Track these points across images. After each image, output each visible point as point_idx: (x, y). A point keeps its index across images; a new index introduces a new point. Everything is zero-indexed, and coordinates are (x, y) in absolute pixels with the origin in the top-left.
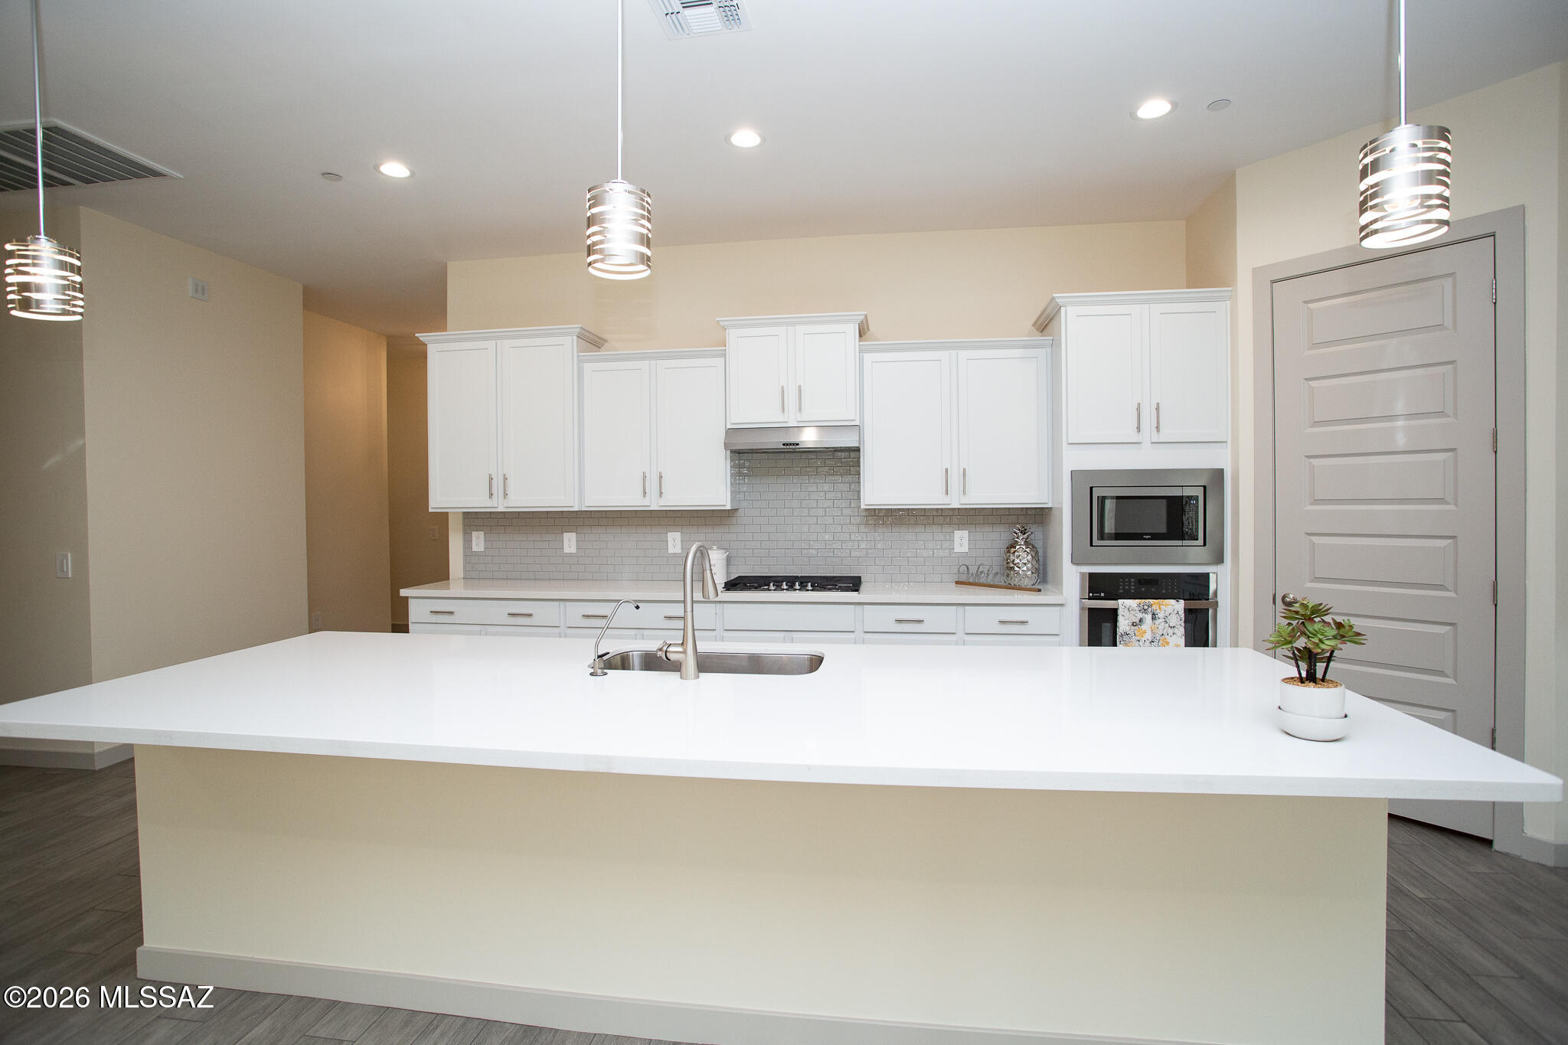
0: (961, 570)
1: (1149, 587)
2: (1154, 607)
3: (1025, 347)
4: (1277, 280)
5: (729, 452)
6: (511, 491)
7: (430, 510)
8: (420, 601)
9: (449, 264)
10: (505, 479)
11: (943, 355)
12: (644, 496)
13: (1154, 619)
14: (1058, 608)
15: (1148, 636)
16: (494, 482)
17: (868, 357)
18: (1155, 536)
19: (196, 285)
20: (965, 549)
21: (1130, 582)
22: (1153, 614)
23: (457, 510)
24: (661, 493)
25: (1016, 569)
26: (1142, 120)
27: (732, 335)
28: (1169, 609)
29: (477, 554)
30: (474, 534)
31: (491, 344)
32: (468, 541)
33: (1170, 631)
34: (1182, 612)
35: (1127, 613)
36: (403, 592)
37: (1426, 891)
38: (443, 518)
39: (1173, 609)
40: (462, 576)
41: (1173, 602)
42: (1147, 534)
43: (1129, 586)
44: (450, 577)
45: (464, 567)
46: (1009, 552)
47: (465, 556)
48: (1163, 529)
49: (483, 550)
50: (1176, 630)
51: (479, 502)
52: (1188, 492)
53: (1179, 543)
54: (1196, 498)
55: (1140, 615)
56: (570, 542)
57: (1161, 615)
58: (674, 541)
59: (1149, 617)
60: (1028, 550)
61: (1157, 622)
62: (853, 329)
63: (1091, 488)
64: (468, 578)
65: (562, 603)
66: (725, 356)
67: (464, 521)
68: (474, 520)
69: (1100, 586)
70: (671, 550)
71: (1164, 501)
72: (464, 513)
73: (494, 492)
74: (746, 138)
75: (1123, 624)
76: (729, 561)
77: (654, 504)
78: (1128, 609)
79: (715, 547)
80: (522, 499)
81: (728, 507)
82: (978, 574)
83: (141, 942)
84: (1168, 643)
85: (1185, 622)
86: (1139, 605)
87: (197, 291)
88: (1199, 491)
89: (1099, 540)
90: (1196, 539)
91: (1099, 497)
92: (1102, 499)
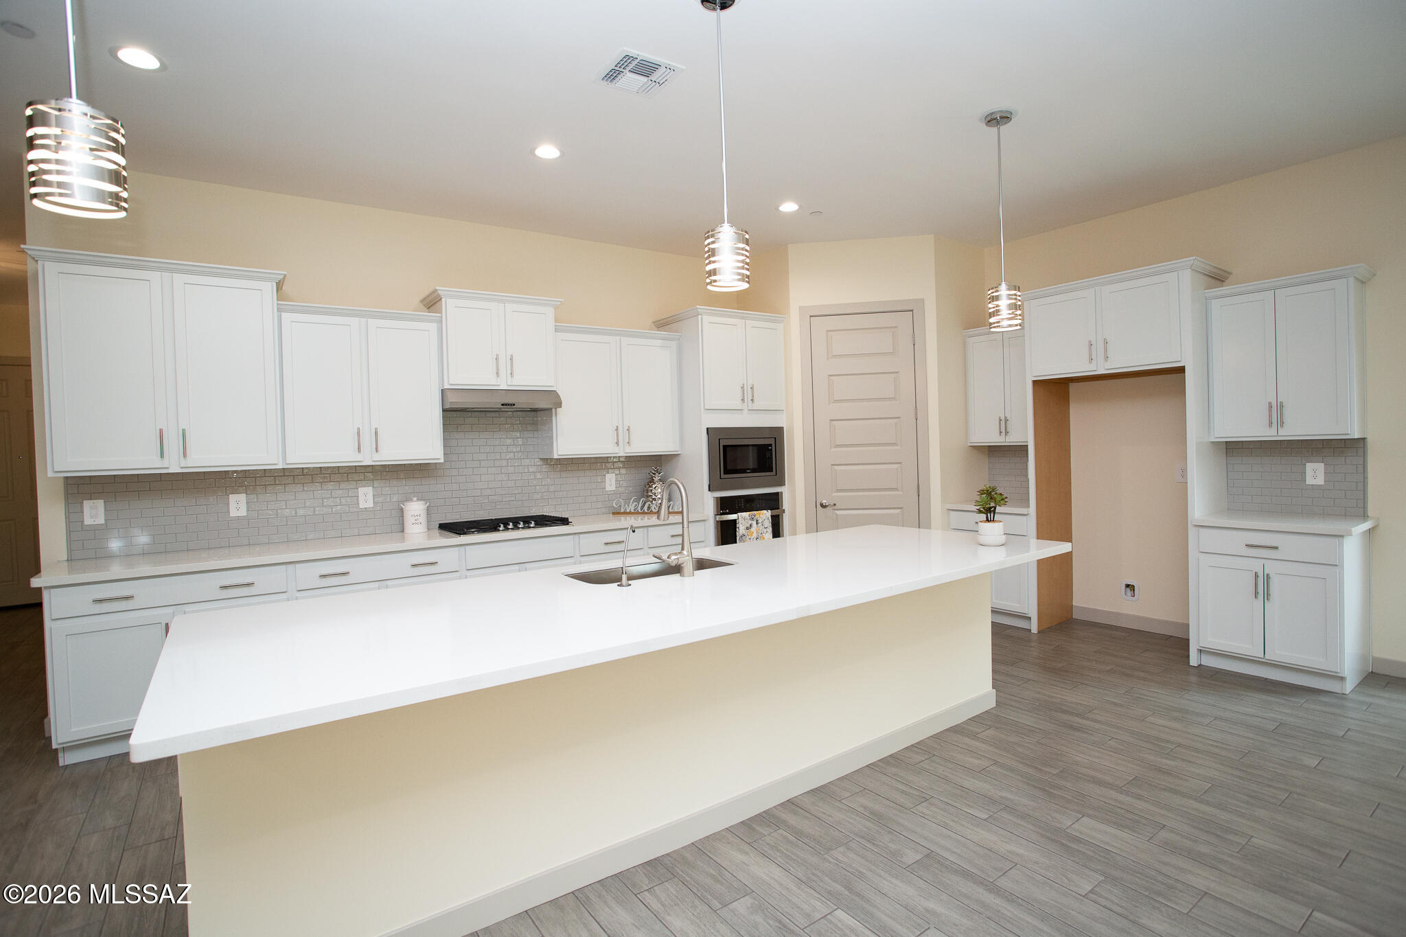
1: (749, 504)
2: (756, 516)
11: (612, 339)
12: (360, 452)
13: (757, 524)
14: (702, 523)
15: (755, 535)
18: (754, 471)
21: (741, 501)
22: (757, 521)
24: (378, 449)
26: (780, 211)
27: (450, 306)
32: (74, 513)
33: (765, 530)
34: (769, 518)
35: (743, 522)
39: (765, 515)
41: (765, 511)
42: (748, 469)
43: (741, 503)
48: (756, 466)
50: (768, 530)
52: (767, 442)
53: (764, 473)
54: (771, 445)
55: (750, 522)
56: (238, 505)
57: (760, 521)
58: (366, 496)
59: (754, 523)
63: (719, 440)
68: (86, 486)
69: (726, 505)
70: (362, 505)
71: (756, 447)
74: (547, 151)
75: (741, 529)
78: (742, 519)
79: (415, 499)
81: (438, 460)
84: (764, 538)
85: (771, 524)
86: (749, 515)
88: (771, 442)
89: (724, 474)
90: (772, 471)
91: (724, 446)
92: (725, 447)
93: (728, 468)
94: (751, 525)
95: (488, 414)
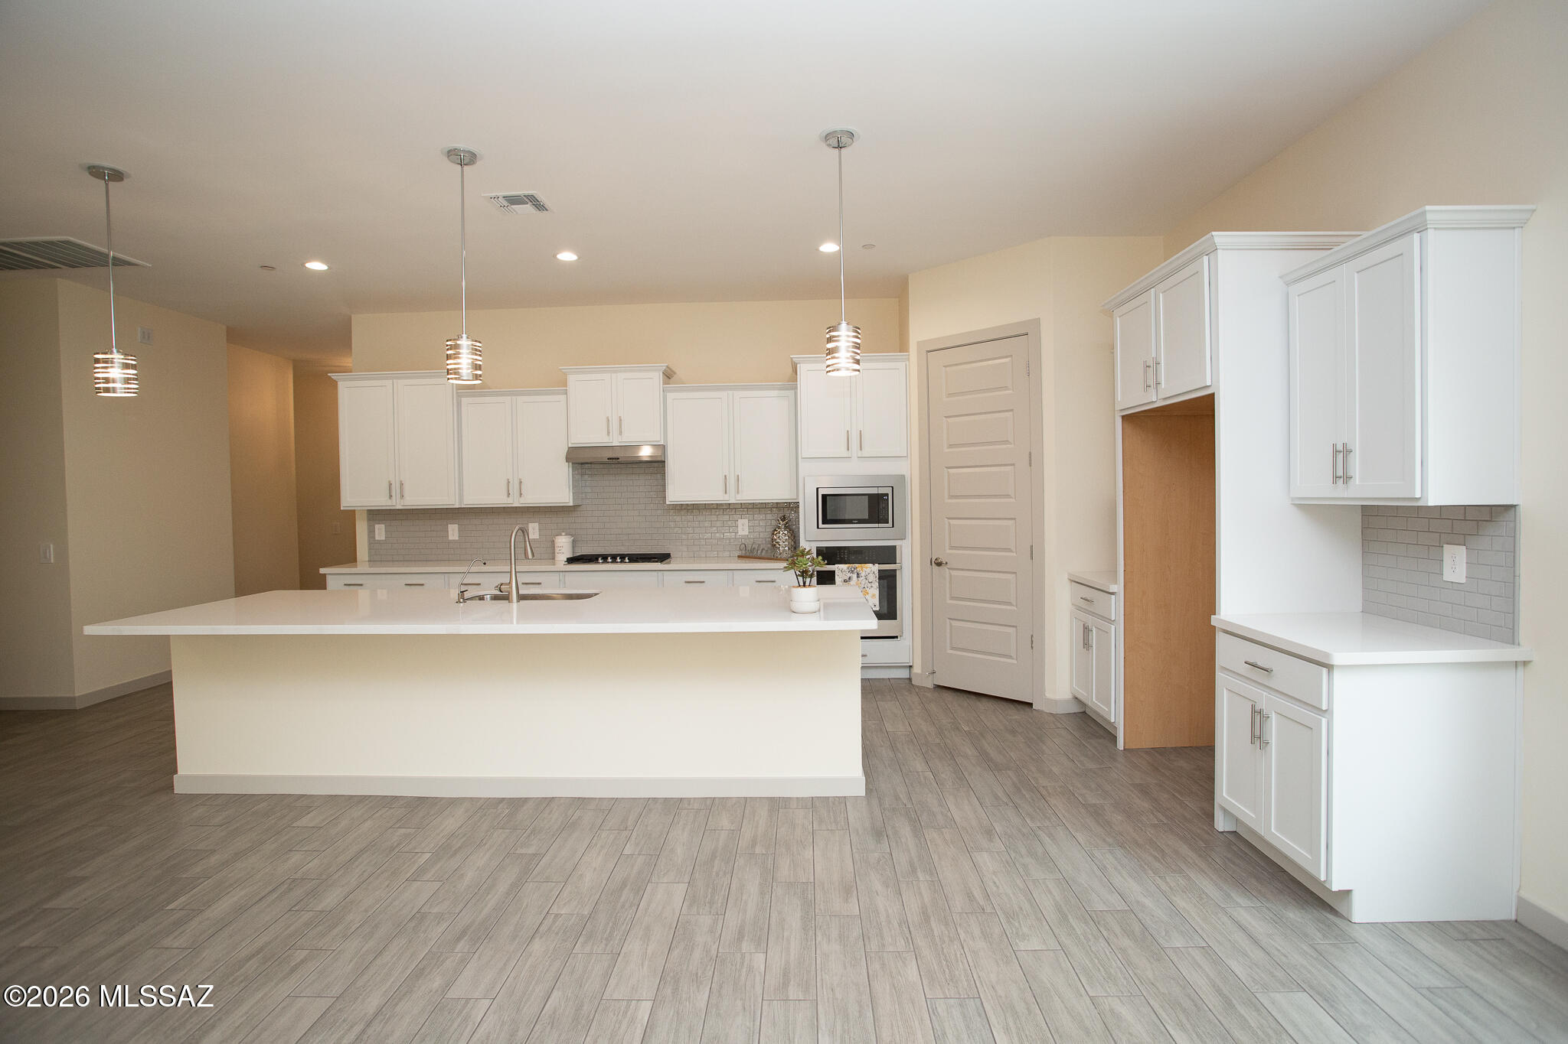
0: (742, 548)
1: (856, 556)
2: (858, 569)
3: (780, 389)
4: (931, 350)
5: (571, 464)
6: (406, 494)
7: (342, 509)
8: (336, 577)
9: (353, 316)
10: (402, 484)
11: (723, 394)
12: (508, 496)
13: (858, 577)
16: (393, 486)
17: (670, 396)
18: (860, 521)
19: (144, 332)
20: (746, 532)
21: (844, 553)
22: (858, 574)
23: (364, 508)
24: (521, 494)
25: (777, 546)
26: (822, 252)
27: (572, 379)
28: (868, 570)
29: (379, 542)
30: (377, 526)
31: (388, 383)
32: (371, 532)
33: (869, 585)
34: (877, 573)
35: (841, 573)
36: (322, 571)
37: (970, 725)
38: (351, 514)
39: (871, 570)
40: (367, 559)
41: (871, 565)
42: (855, 520)
44: (358, 560)
45: (369, 553)
46: (773, 534)
47: (370, 544)
48: (866, 517)
49: (384, 539)
50: (873, 585)
51: (381, 501)
52: (882, 491)
53: (876, 525)
54: (887, 495)
55: (849, 575)
56: (453, 532)
57: (863, 574)
58: (534, 530)
59: (855, 576)
60: (786, 532)
61: (861, 579)
62: (657, 377)
63: (817, 489)
64: (372, 561)
65: (446, 575)
66: (566, 393)
67: (368, 517)
68: (376, 515)
69: (826, 555)
71: (867, 497)
72: (368, 510)
73: (393, 494)
74: (567, 256)
75: (839, 580)
76: (574, 543)
77: (516, 502)
78: (840, 570)
79: (563, 534)
80: (415, 499)
81: (571, 504)
82: (752, 551)
83: (176, 772)
84: (868, 593)
85: (879, 579)
86: (848, 568)
87: (144, 338)
88: (888, 491)
89: (823, 524)
90: (888, 523)
91: (823, 495)
92: (824, 497)
93: (828, 518)
94: (850, 578)
95: (630, 466)
